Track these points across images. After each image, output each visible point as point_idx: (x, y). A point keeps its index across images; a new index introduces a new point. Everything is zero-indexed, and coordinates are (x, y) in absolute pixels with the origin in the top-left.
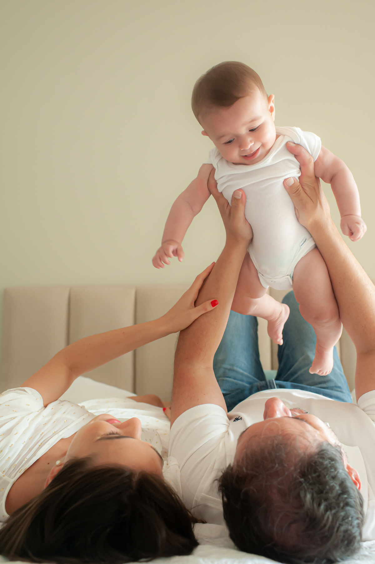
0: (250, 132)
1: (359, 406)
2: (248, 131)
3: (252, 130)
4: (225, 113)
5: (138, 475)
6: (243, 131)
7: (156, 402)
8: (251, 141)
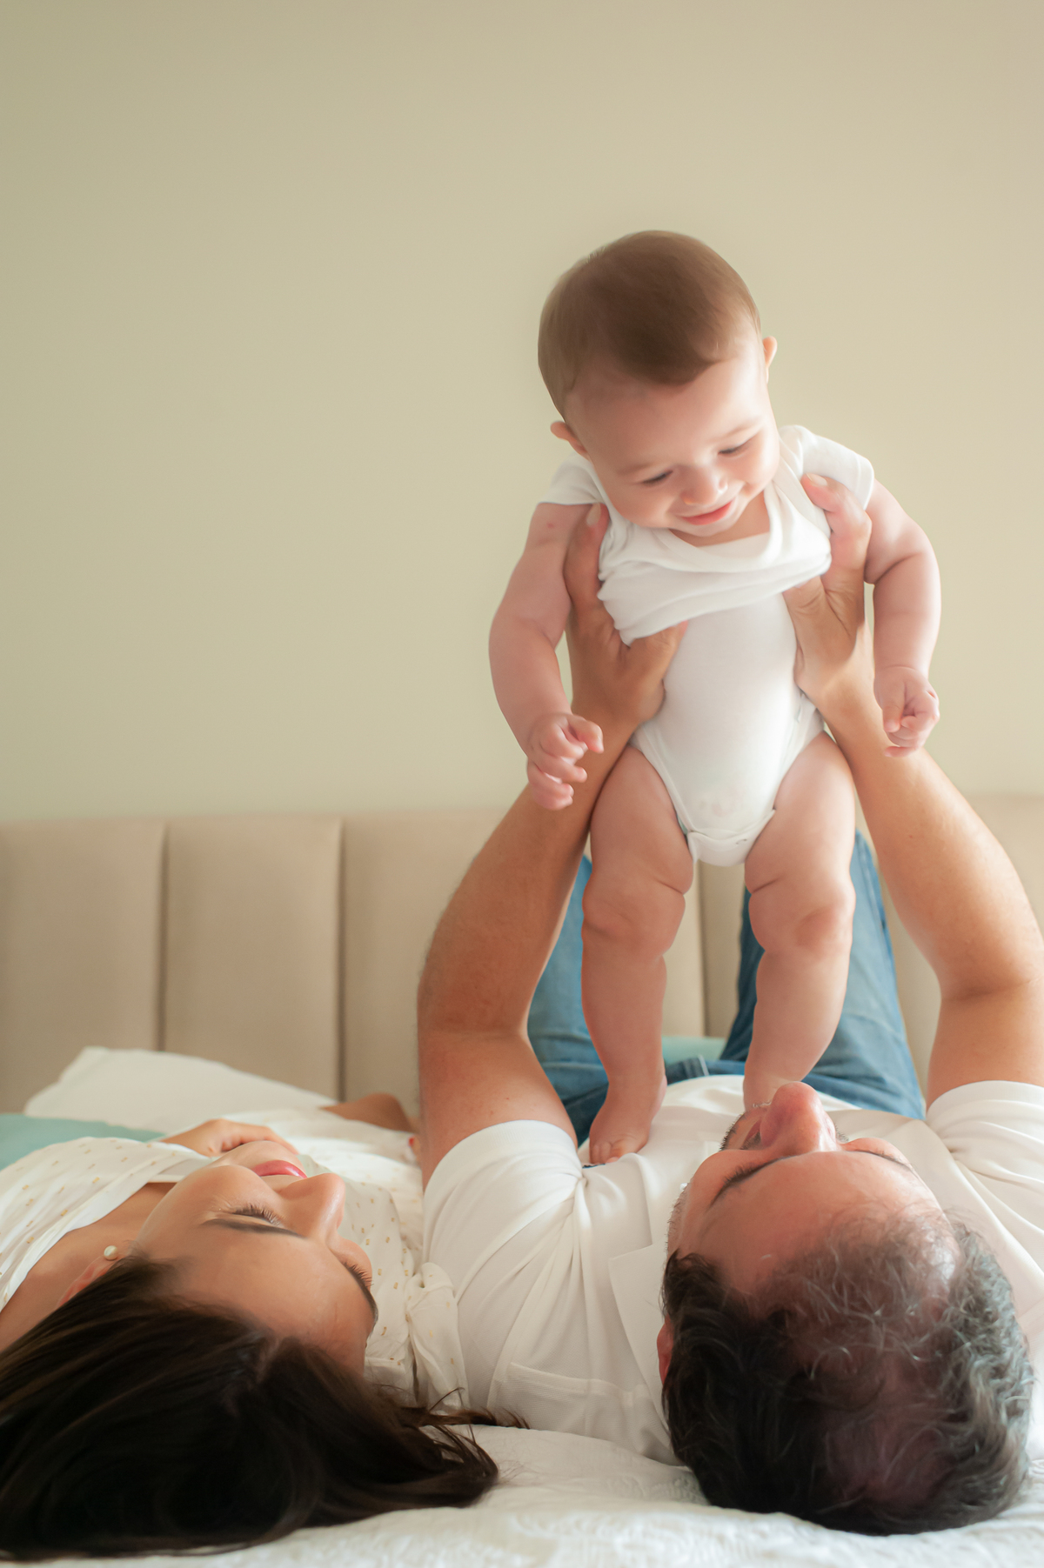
0: (721, 456)
1: (928, 1123)
2: (716, 454)
3: (726, 452)
4: (666, 404)
5: (277, 1344)
6: (705, 458)
7: (389, 1115)
8: (721, 485)
